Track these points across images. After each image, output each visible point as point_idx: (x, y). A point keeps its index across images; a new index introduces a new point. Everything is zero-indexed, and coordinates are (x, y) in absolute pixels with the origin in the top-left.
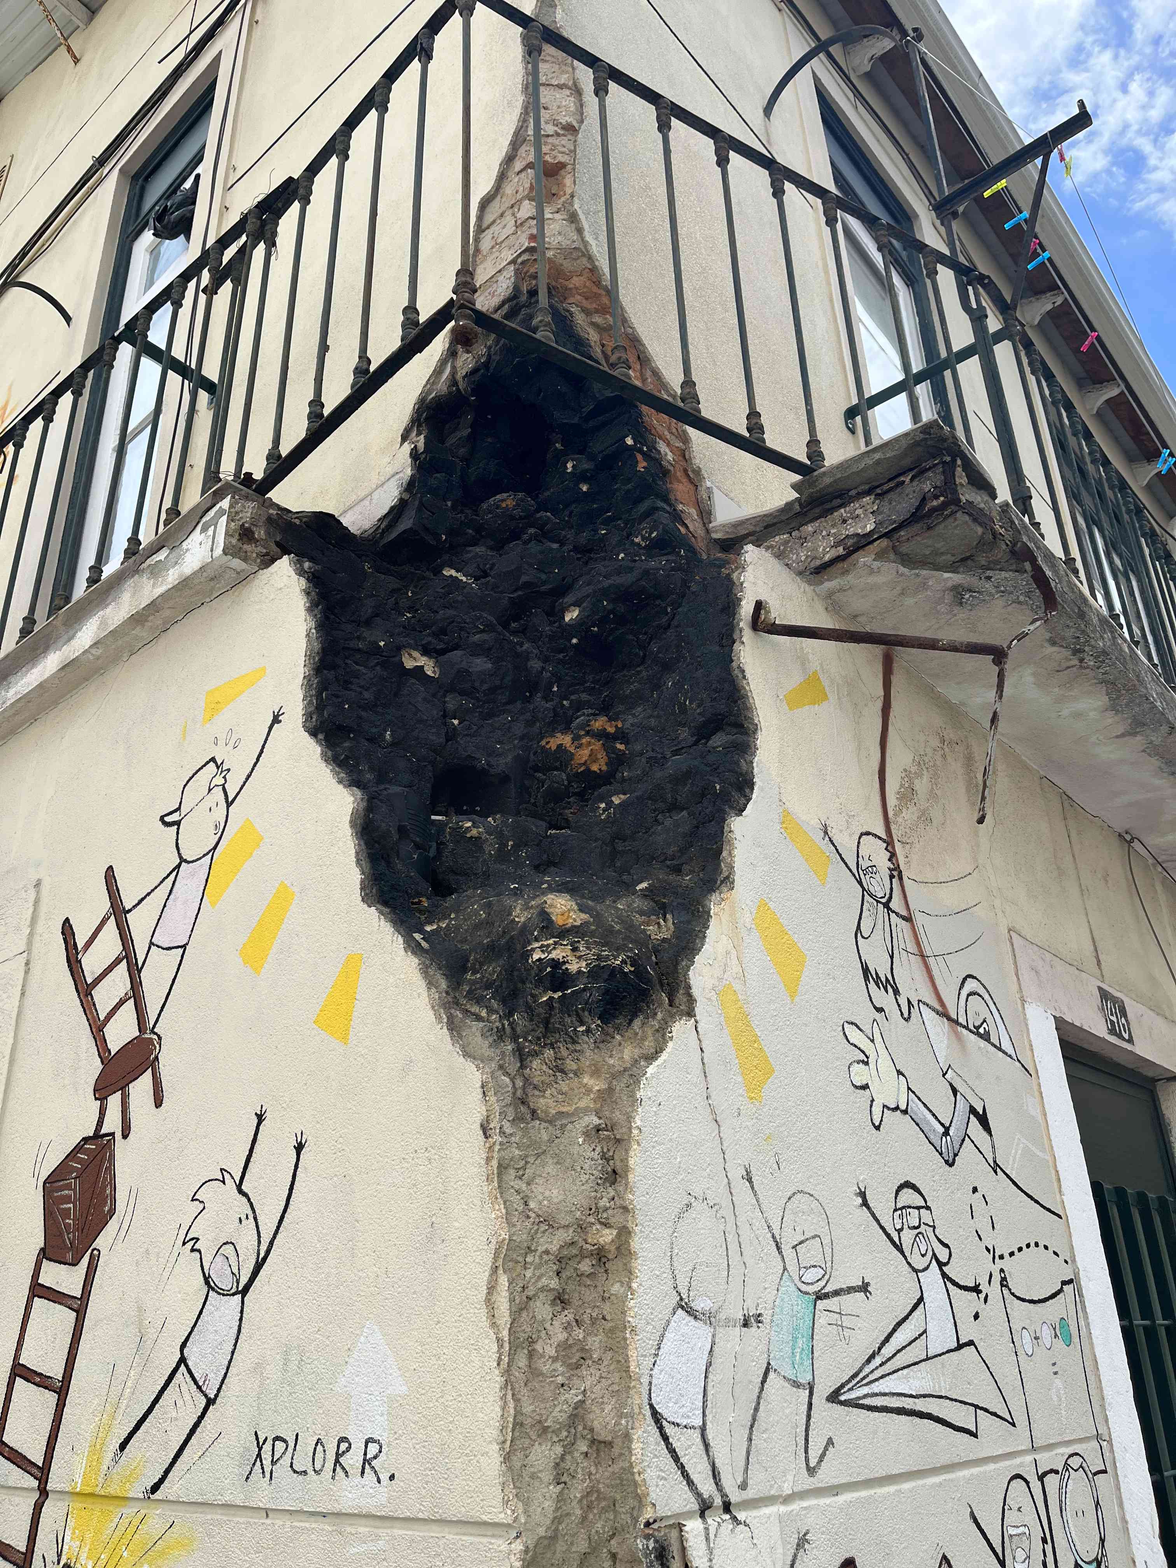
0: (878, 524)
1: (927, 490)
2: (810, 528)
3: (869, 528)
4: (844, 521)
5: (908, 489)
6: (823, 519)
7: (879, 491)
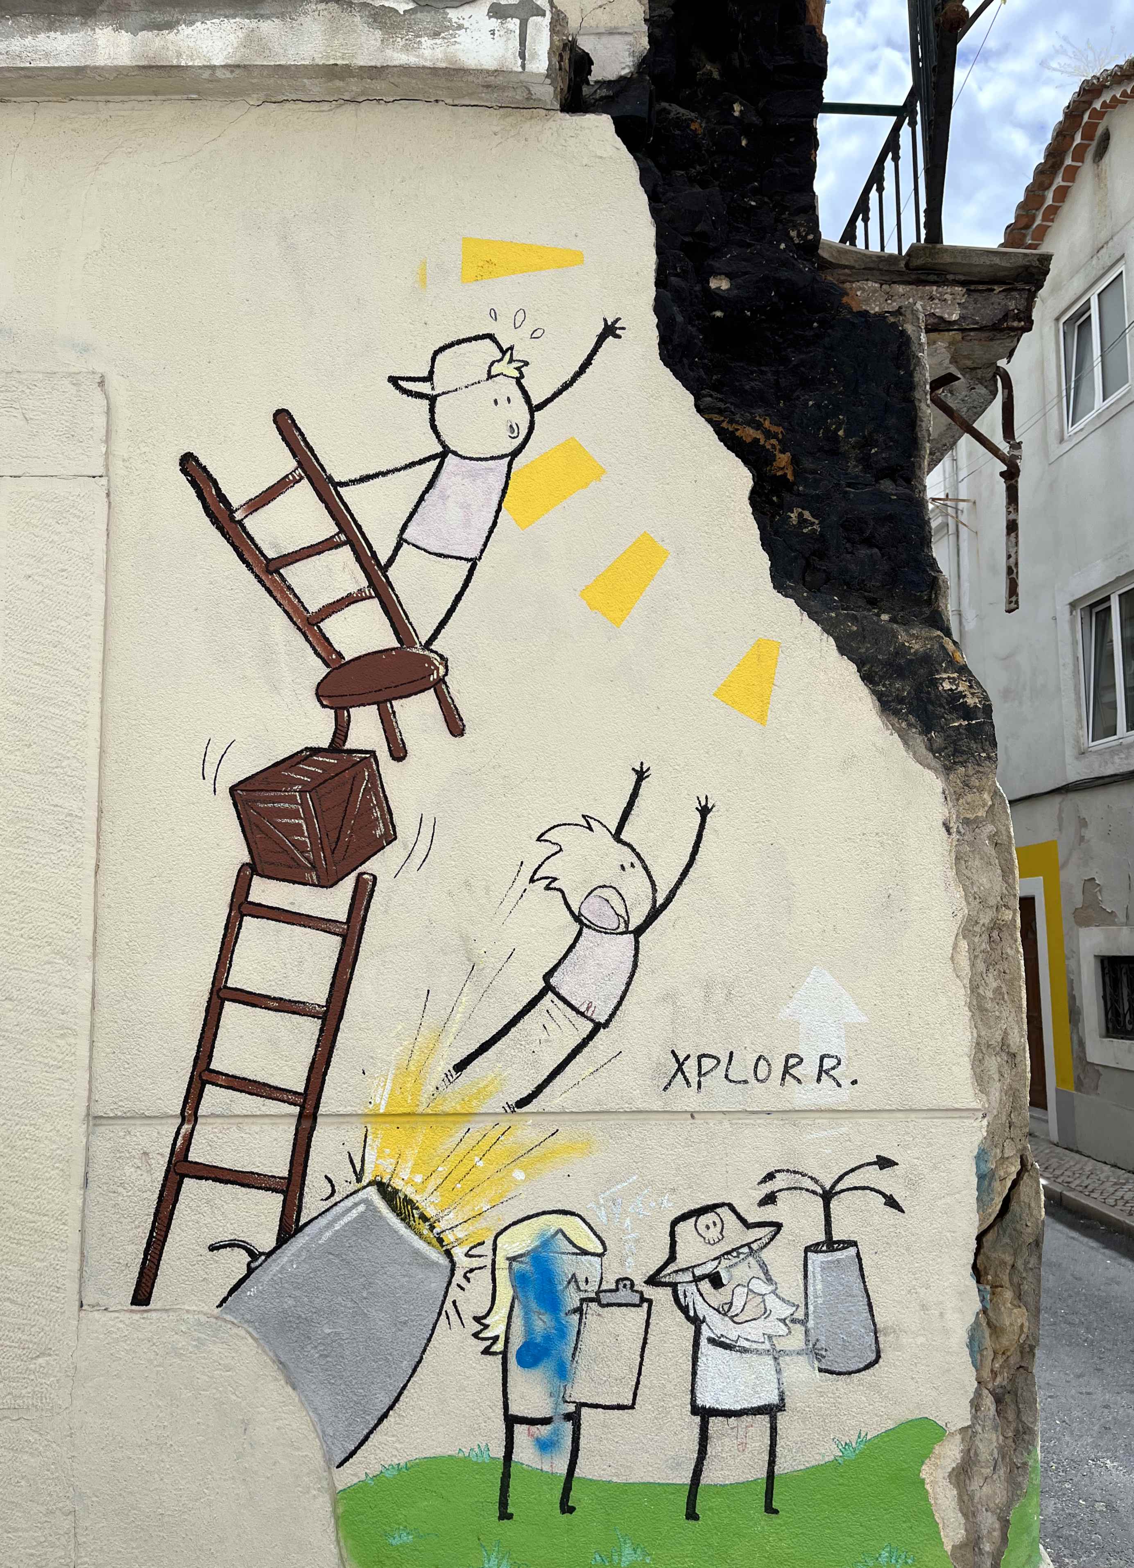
0: (963, 317)
1: (1011, 308)
2: (901, 289)
3: (955, 317)
4: (932, 298)
5: (995, 299)
6: (914, 287)
7: (972, 287)
